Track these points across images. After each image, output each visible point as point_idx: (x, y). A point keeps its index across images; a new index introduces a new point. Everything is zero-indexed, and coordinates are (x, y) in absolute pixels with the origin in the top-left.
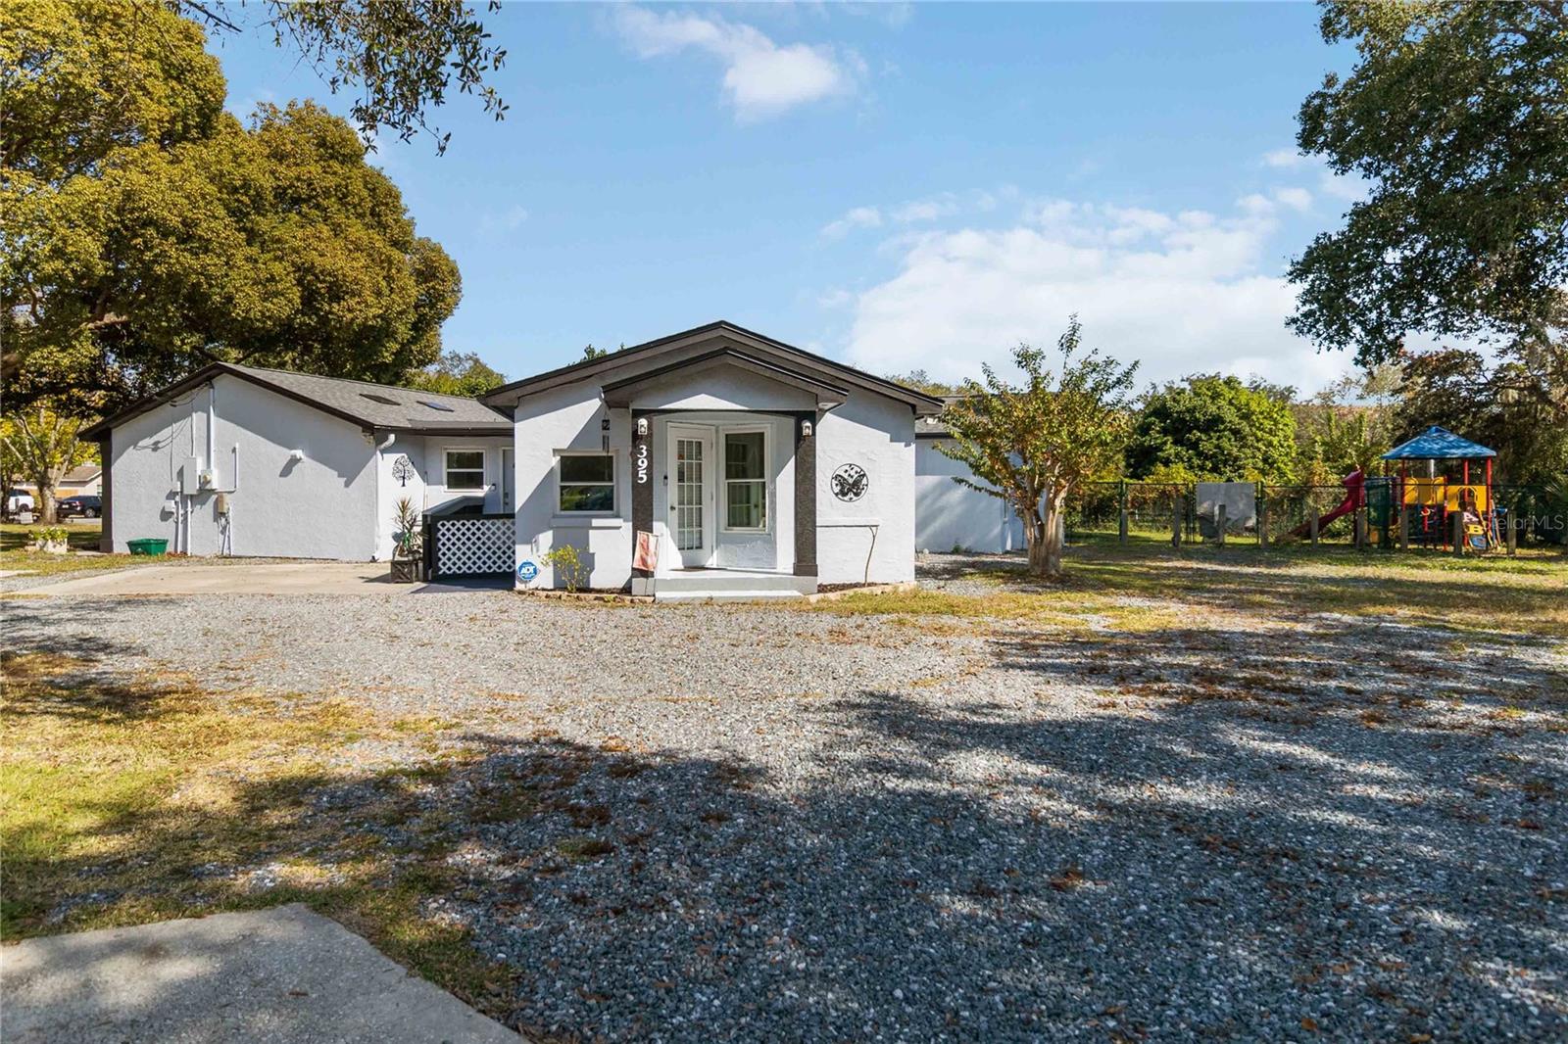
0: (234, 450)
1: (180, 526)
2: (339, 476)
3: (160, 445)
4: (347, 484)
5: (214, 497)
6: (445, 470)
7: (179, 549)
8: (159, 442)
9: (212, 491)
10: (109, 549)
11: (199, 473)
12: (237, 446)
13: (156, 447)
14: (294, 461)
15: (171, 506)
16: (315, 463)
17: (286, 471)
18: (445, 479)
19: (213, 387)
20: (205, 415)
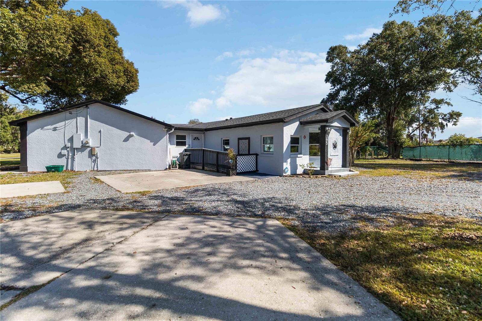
0: (100, 132)
1: (70, 160)
2: (151, 142)
3: (57, 129)
4: (154, 145)
5: (89, 149)
6: (175, 141)
7: (69, 168)
8: (57, 127)
9: (89, 147)
10: (25, 169)
11: (82, 140)
12: (102, 130)
13: (55, 129)
14: (131, 136)
15: (65, 152)
16: (139, 137)
17: (126, 140)
18: (175, 143)
19: (89, 108)
20: (84, 119)
